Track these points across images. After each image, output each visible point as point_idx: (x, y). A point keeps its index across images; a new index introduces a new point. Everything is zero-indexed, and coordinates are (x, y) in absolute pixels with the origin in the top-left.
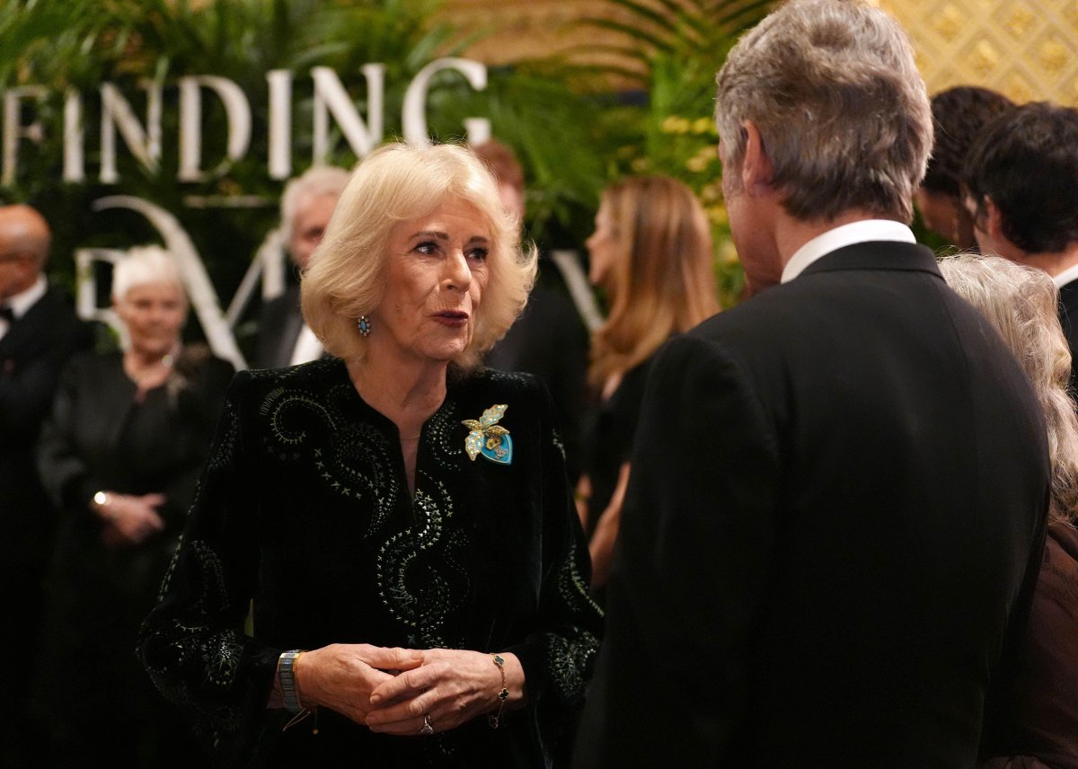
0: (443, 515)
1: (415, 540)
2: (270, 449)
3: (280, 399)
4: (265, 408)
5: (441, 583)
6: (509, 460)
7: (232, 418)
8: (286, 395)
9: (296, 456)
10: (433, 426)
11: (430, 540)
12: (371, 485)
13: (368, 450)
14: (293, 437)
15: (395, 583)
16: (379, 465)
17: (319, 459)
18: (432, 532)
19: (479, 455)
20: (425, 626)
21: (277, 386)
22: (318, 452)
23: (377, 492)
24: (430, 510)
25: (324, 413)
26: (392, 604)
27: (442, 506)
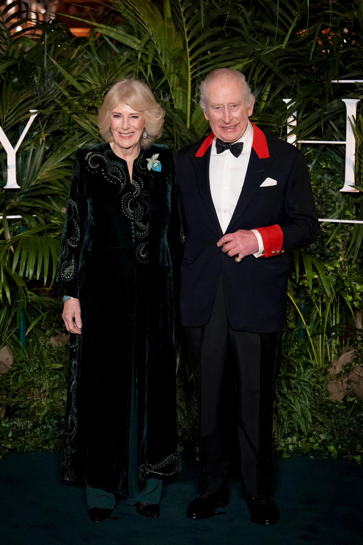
0: (141, 187)
1: (132, 195)
2: (89, 170)
3: (90, 155)
4: (86, 158)
5: (141, 207)
6: (160, 171)
7: (77, 162)
8: (92, 154)
9: (96, 172)
10: (137, 161)
11: (137, 195)
12: (119, 179)
13: (117, 169)
14: (95, 166)
15: (127, 207)
16: (121, 174)
17: (103, 172)
18: (137, 192)
19: (151, 169)
20: (136, 219)
21: (89, 152)
22: (103, 170)
23: (121, 181)
24: (137, 186)
25: (104, 159)
26: (126, 213)
27: (140, 185)
